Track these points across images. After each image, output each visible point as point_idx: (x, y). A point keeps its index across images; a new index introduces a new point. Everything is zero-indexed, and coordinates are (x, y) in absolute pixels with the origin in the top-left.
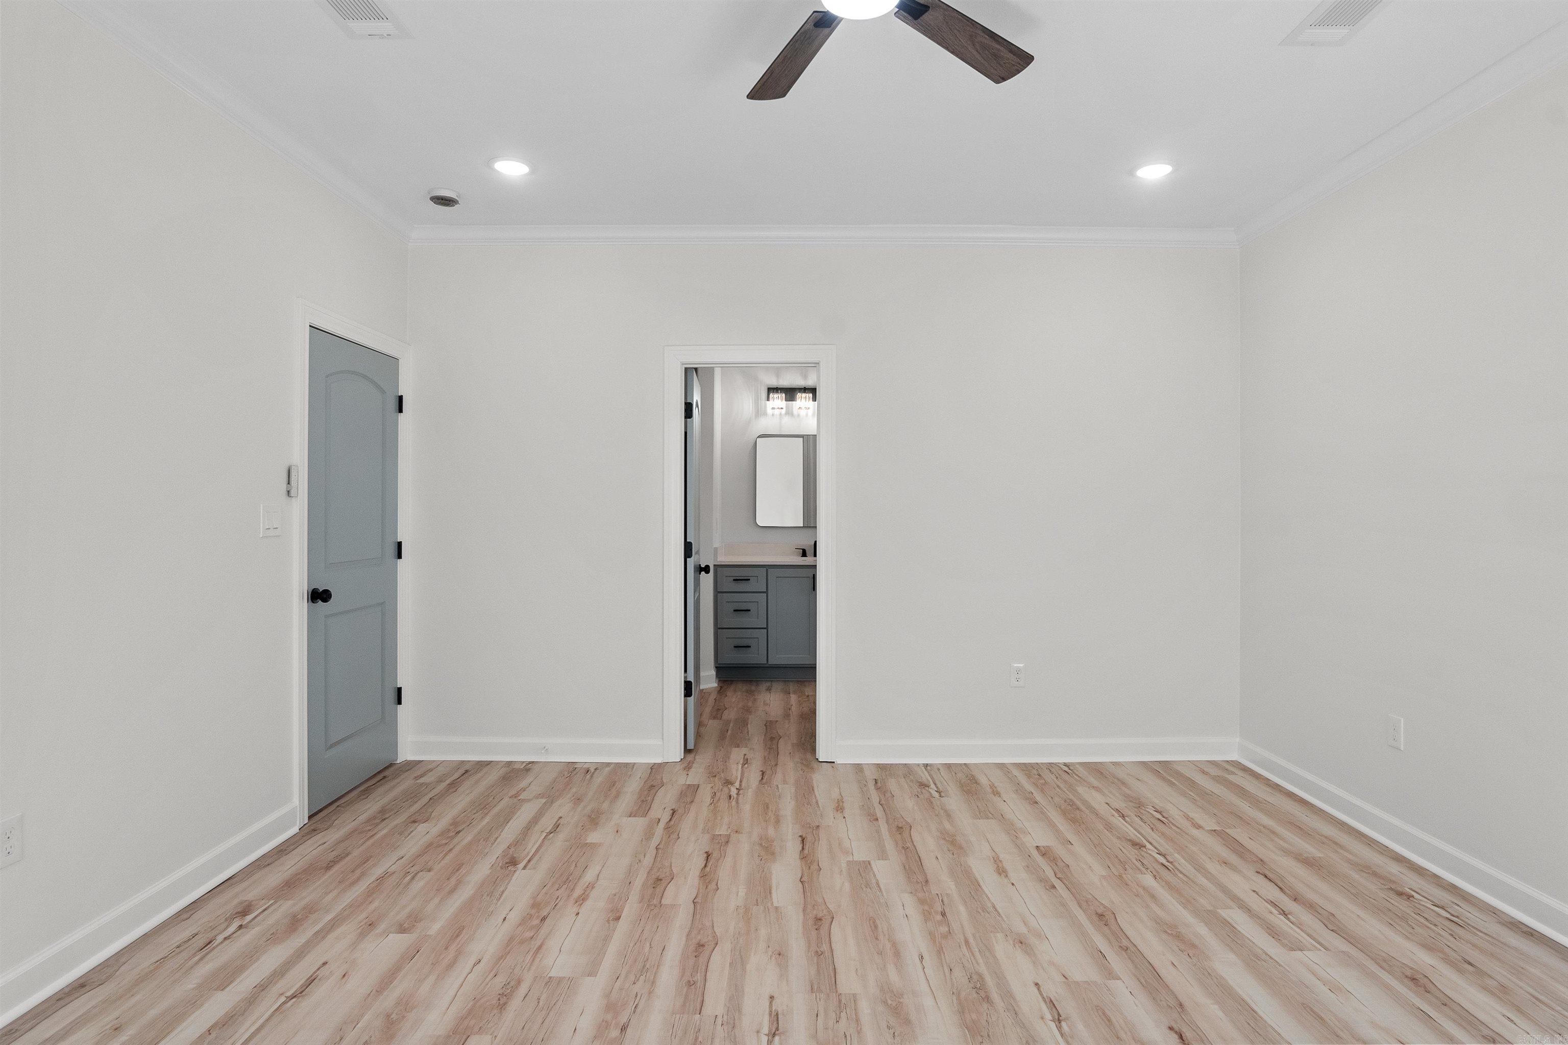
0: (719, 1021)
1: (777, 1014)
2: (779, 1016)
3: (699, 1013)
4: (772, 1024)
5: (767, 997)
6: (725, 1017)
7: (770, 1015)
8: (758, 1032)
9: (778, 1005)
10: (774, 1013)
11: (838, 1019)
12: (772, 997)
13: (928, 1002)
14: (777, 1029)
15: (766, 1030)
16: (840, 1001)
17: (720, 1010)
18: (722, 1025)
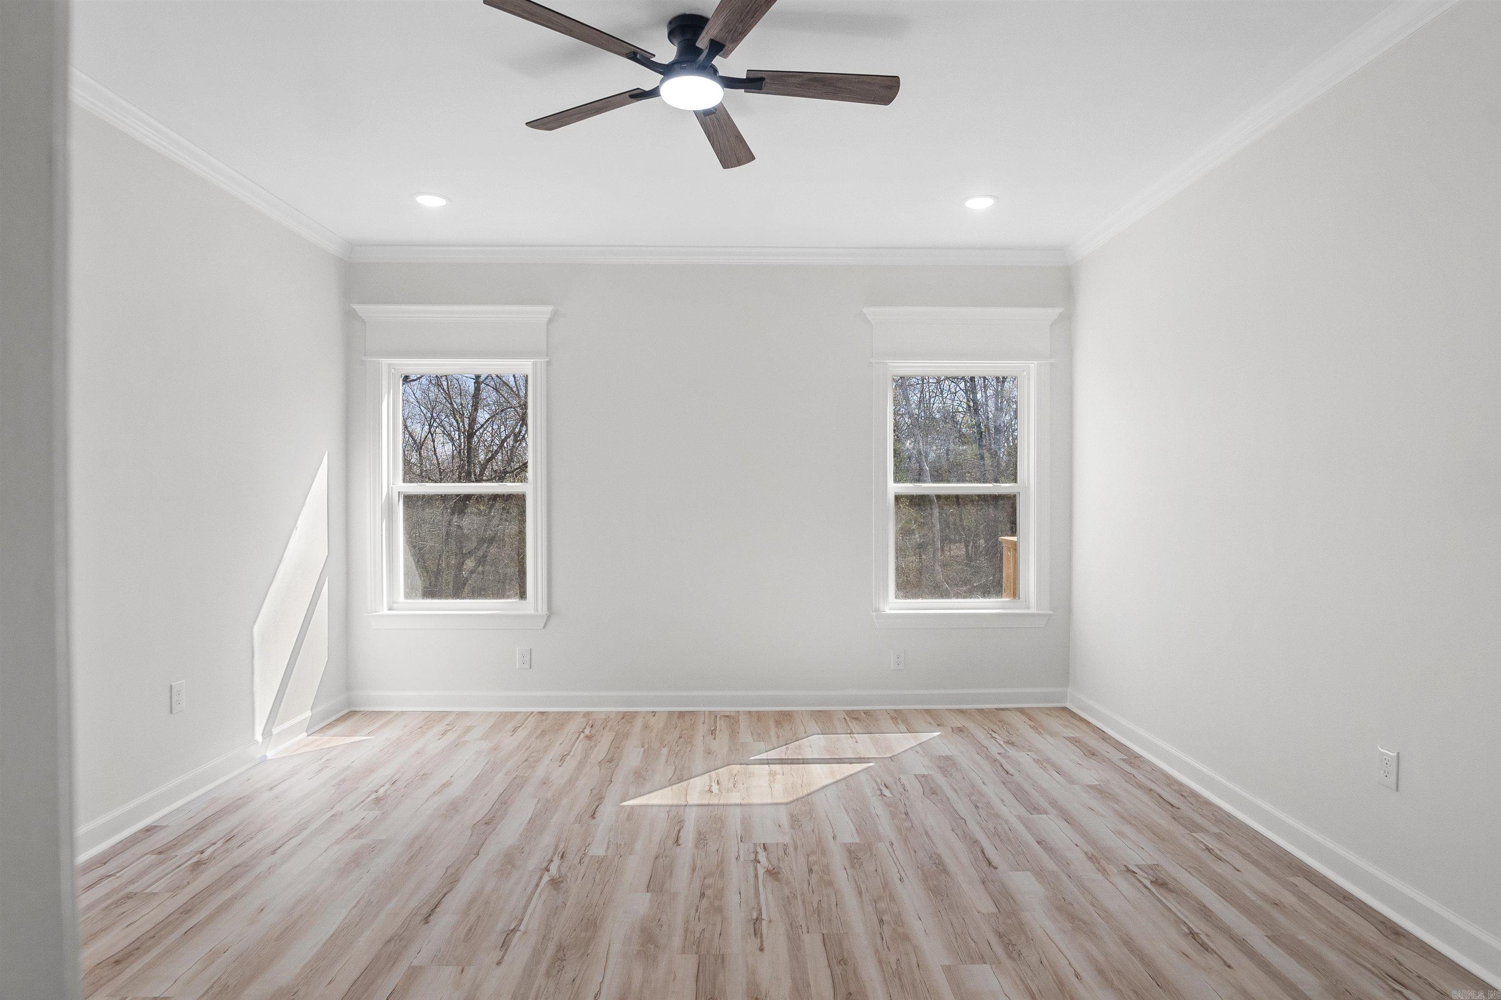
0: (805, 929)
1: (755, 935)
2: (753, 933)
3: (825, 936)
4: (759, 927)
5: (766, 950)
6: (800, 932)
7: (761, 934)
8: (770, 921)
9: (755, 943)
10: (759, 935)
11: (703, 931)
12: (761, 949)
13: (616, 947)
14: (755, 924)
15: (764, 923)
16: (698, 947)
17: (806, 937)
18: (801, 926)
